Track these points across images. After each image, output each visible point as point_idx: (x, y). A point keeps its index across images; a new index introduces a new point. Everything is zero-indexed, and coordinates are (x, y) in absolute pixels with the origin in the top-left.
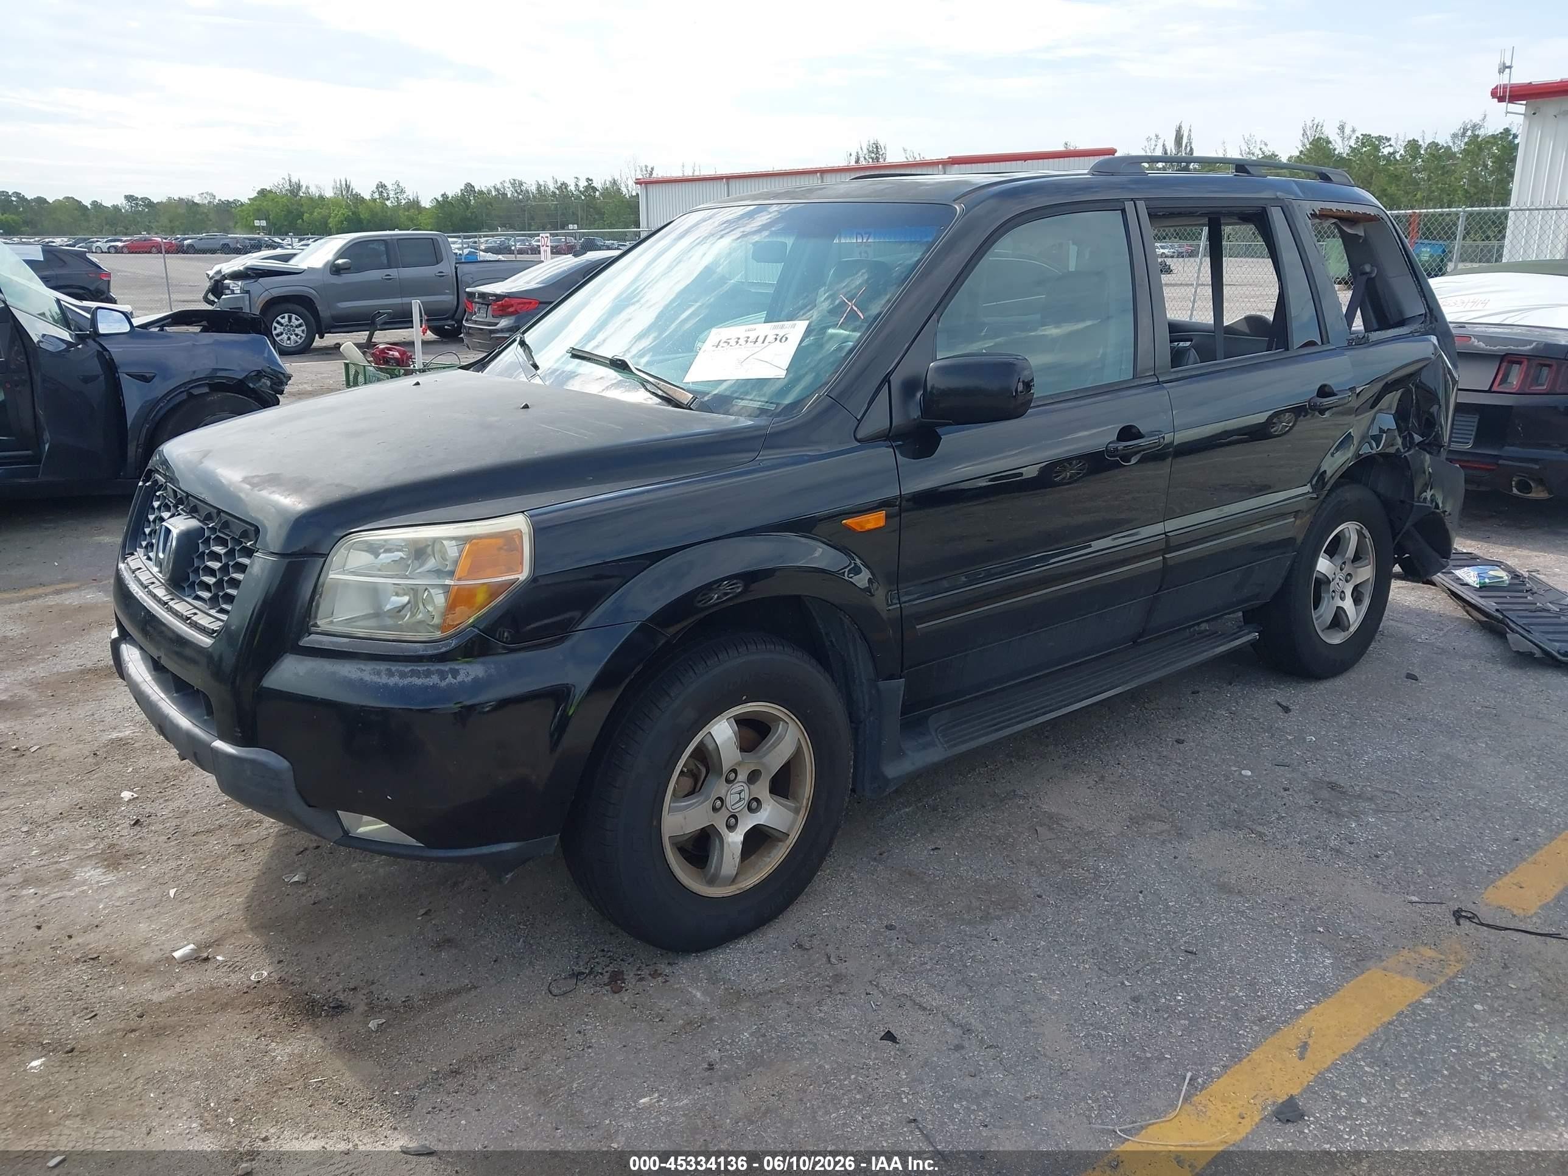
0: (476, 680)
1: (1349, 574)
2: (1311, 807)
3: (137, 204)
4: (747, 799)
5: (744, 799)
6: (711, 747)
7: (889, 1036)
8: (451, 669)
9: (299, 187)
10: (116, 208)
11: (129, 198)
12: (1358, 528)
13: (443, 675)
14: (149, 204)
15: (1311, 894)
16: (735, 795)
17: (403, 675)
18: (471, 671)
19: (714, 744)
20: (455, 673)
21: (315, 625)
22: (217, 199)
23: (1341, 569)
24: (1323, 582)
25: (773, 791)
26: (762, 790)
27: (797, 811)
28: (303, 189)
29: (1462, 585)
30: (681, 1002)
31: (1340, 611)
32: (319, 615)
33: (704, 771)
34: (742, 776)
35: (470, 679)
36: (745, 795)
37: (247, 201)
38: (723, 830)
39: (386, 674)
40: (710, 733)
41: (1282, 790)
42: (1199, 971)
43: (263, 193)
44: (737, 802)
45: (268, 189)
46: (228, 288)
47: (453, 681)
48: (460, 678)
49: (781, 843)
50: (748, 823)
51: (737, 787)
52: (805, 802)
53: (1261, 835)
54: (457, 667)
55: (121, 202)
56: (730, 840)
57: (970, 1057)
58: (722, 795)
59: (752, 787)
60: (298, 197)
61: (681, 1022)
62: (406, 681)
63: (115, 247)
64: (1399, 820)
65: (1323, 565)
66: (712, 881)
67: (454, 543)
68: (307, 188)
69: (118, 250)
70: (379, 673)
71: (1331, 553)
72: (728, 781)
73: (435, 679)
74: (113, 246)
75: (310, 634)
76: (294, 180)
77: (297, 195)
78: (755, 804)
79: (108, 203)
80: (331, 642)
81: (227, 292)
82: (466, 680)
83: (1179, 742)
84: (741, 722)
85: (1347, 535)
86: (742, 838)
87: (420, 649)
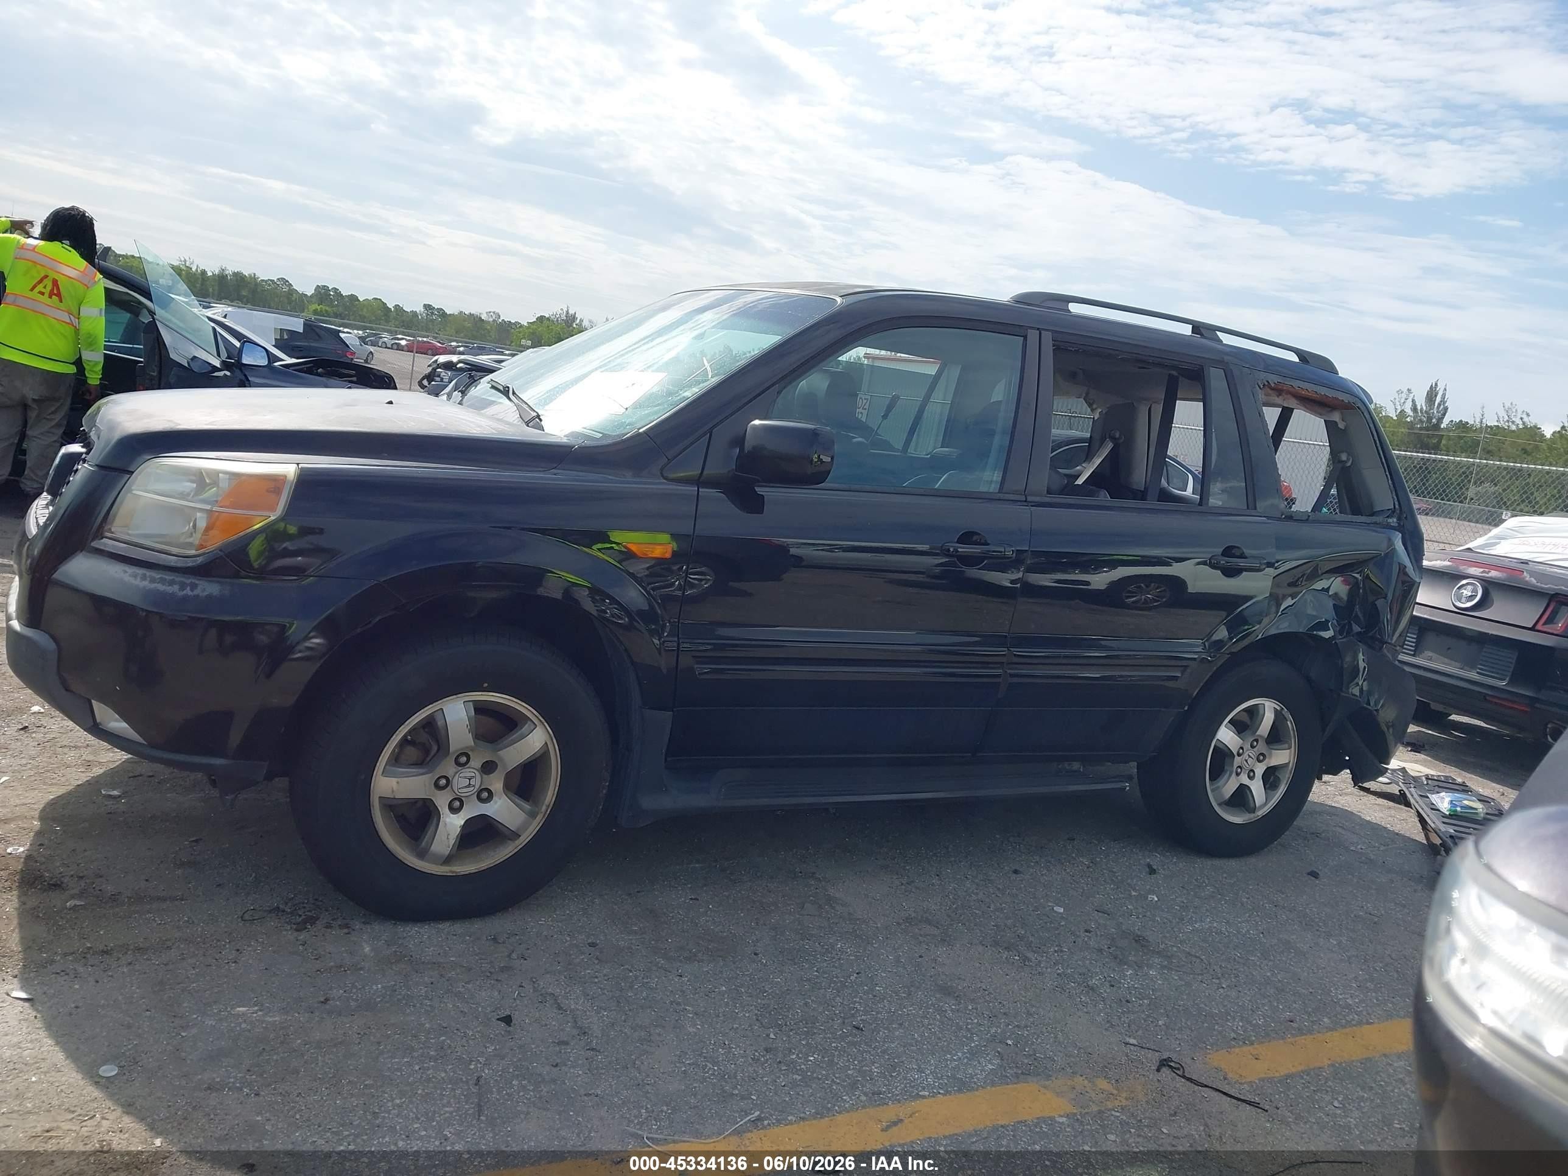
0: (210, 597)
1: (1262, 754)
2: (1100, 951)
3: (432, 313)
4: (477, 787)
5: (474, 786)
6: (440, 723)
7: (507, 1020)
8: (191, 582)
9: (574, 318)
10: (414, 314)
11: (427, 307)
12: (1279, 708)
13: (183, 586)
14: (442, 314)
15: (1029, 1014)
16: (465, 780)
17: (153, 581)
18: (208, 588)
19: (443, 721)
20: (194, 587)
21: (110, 531)
22: (501, 319)
23: (1252, 747)
24: (1223, 756)
25: (507, 787)
26: (496, 783)
27: (532, 815)
28: (578, 321)
29: (1432, 809)
30: (346, 950)
31: (1243, 790)
32: (115, 524)
33: (435, 748)
34: (476, 762)
35: (206, 593)
36: (477, 782)
37: (526, 324)
38: (444, 810)
39: (141, 578)
40: (442, 709)
41: (1082, 931)
42: (854, 1044)
43: (541, 319)
44: (466, 787)
45: (547, 316)
46: (439, 376)
47: (190, 593)
48: (196, 592)
49: (509, 841)
50: (473, 810)
51: (467, 772)
52: (544, 808)
53: (1026, 959)
54: (197, 582)
55: (419, 309)
56: (448, 820)
57: (565, 1053)
58: (450, 775)
59: (485, 776)
60: (571, 328)
61: (332, 964)
62: (153, 586)
63: (398, 344)
64: (1181, 979)
65: (1226, 735)
66: (422, 854)
67: (227, 476)
68: (581, 320)
69: (399, 348)
70: (135, 576)
71: (1240, 727)
72: (458, 763)
73: (175, 588)
74: (396, 343)
75: (102, 538)
76: (571, 312)
77: (571, 325)
78: (485, 795)
79: (407, 309)
80: (113, 545)
81: (438, 379)
82: (200, 595)
83: (1016, 872)
84: (481, 709)
85: (1261, 712)
86: (462, 823)
87: (172, 561)
